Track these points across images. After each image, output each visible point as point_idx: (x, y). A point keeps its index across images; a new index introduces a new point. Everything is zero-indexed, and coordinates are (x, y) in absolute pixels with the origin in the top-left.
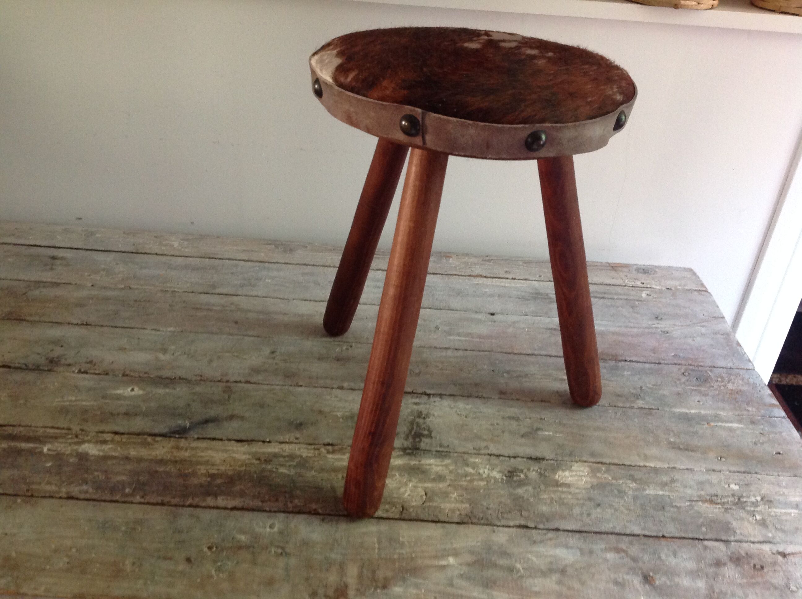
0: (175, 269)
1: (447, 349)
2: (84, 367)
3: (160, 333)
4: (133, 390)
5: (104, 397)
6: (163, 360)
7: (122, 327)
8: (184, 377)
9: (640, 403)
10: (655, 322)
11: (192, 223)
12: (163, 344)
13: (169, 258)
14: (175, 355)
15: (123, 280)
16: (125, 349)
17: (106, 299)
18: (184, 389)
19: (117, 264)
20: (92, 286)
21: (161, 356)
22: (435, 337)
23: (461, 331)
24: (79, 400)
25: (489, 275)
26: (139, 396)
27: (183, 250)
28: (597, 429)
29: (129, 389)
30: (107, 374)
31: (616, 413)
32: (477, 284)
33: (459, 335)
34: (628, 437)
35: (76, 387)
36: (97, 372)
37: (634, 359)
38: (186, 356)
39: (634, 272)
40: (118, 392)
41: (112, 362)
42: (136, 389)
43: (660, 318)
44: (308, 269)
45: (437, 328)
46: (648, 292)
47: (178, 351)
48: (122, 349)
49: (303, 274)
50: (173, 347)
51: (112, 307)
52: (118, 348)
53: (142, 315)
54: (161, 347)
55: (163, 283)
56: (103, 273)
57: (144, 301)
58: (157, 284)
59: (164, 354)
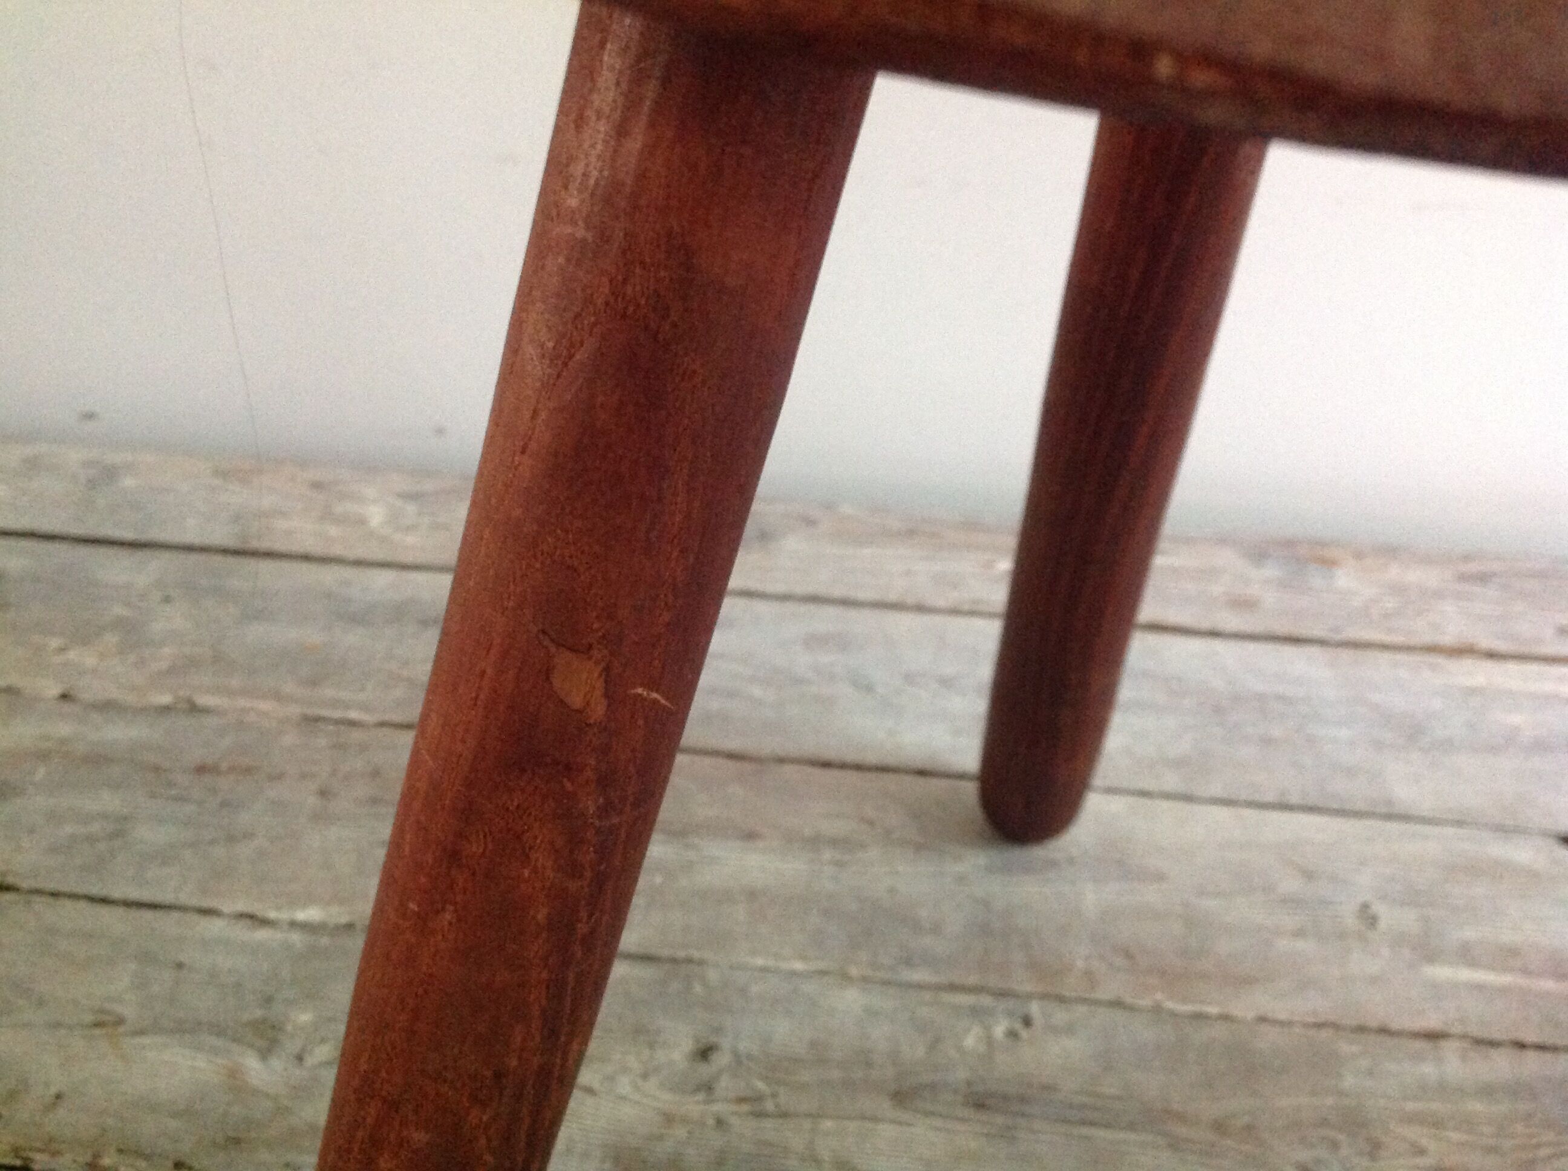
0: (362, 624)
1: (1433, 1036)
3: (262, 934)
6: (256, 1092)
7: (128, 904)
12: (268, 1000)
14: (309, 1061)
15: (172, 671)
19: (167, 600)
20: (65, 697)
21: (252, 1065)
22: (1373, 967)
23: (1470, 934)
25: (1501, 646)
27: (396, 538)
32: (1472, 691)
33: (1466, 955)
41: (59, 1097)
44: (826, 619)
45: (1368, 917)
47: (323, 1040)
49: (814, 642)
50: (305, 1017)
51: (109, 801)
52: (89, 1018)
53: (212, 842)
54: (259, 1013)
55: (314, 682)
56: (111, 639)
57: (232, 769)
58: (289, 687)
59: (264, 1054)
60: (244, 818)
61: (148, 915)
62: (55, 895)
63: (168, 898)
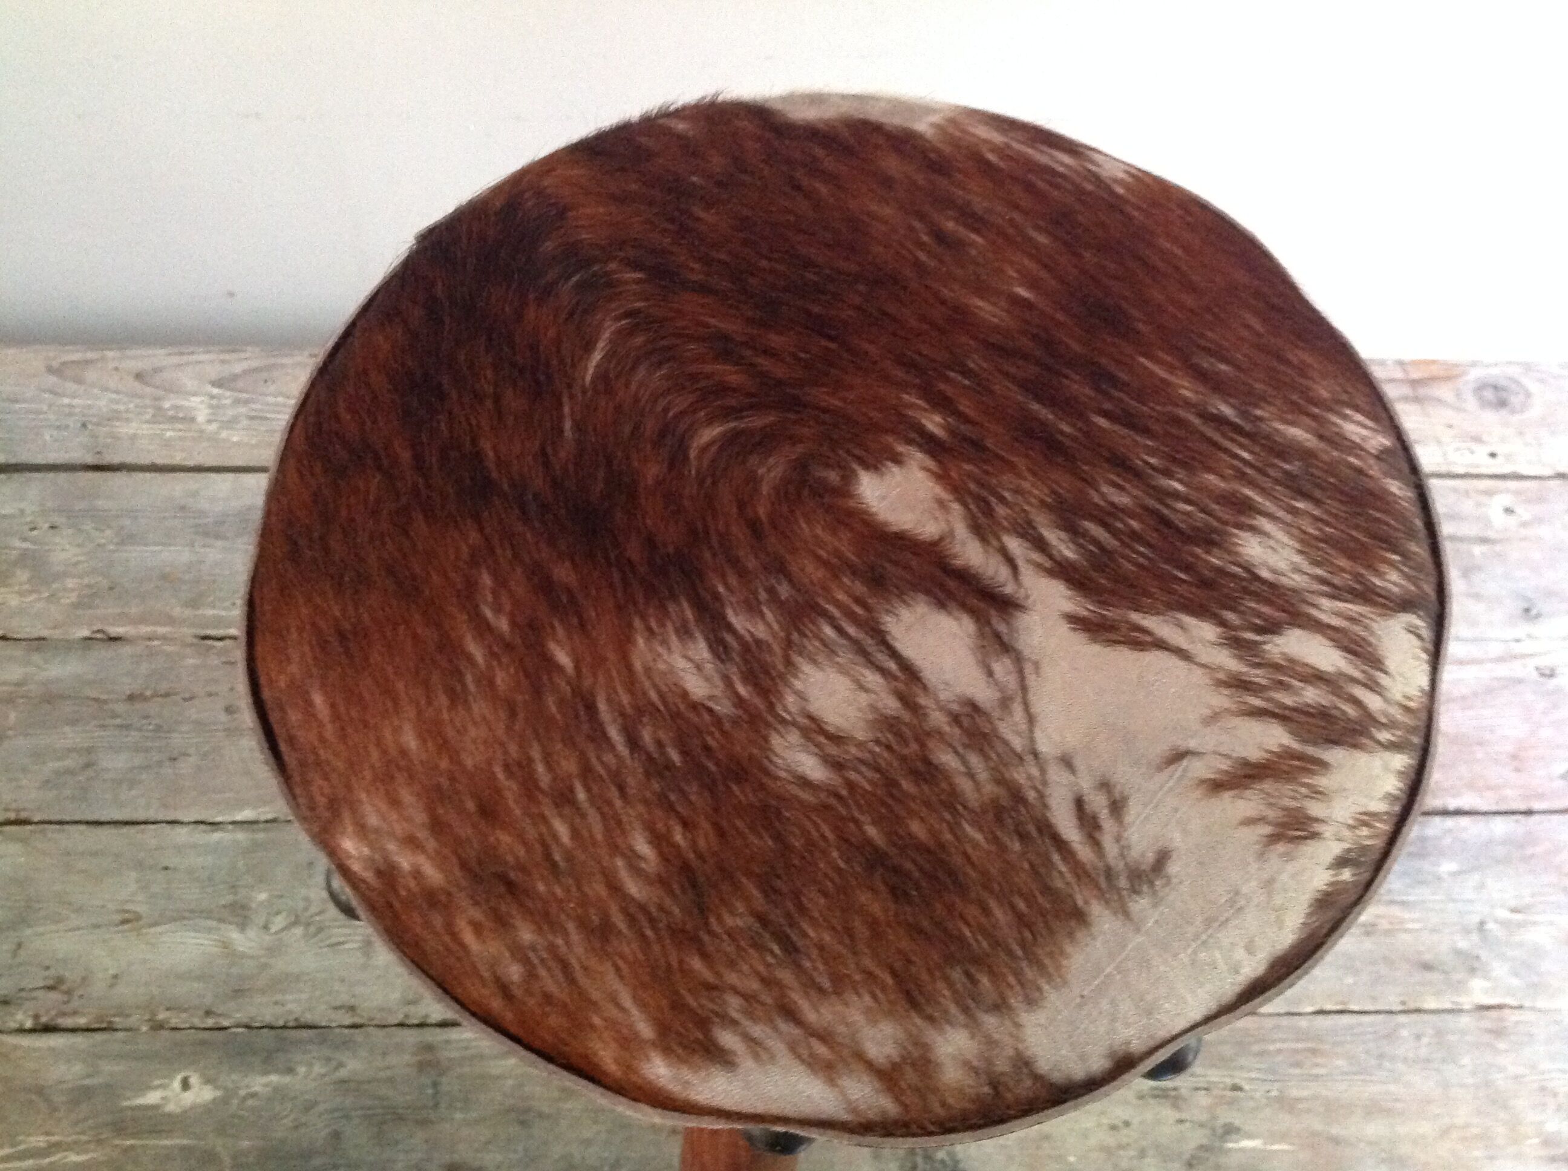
0: (217, 536)
2: (48, 1005)
3: (217, 836)
4: (186, 1085)
5: (119, 1128)
6: (243, 956)
8: (308, 1018)
9: (1478, 991)
10: (1523, 629)
11: (231, 294)
12: (234, 887)
13: (193, 481)
14: (274, 929)
16: (138, 917)
17: (50, 697)
18: (318, 1069)
19: (53, 528)
24: (56, 1147)
26: (208, 1110)
27: (224, 434)
28: (1374, 1109)
29: (177, 1084)
30: (110, 1029)
31: (1418, 1037)
34: (1445, 1132)
35: (40, 1091)
36: (82, 1021)
37: (1466, 801)
38: (298, 931)
39: (1471, 403)
40: (152, 1098)
42: (194, 1080)
43: (1534, 612)
46: (1505, 500)
47: (278, 913)
48: (129, 920)
50: (263, 896)
51: (71, 737)
52: (118, 917)
53: (160, 764)
54: (230, 898)
55: (194, 603)
56: (23, 575)
57: (155, 695)
58: (177, 611)
59: (242, 927)
60: (177, 740)
61: (132, 830)
62: (61, 823)
63: (141, 816)
